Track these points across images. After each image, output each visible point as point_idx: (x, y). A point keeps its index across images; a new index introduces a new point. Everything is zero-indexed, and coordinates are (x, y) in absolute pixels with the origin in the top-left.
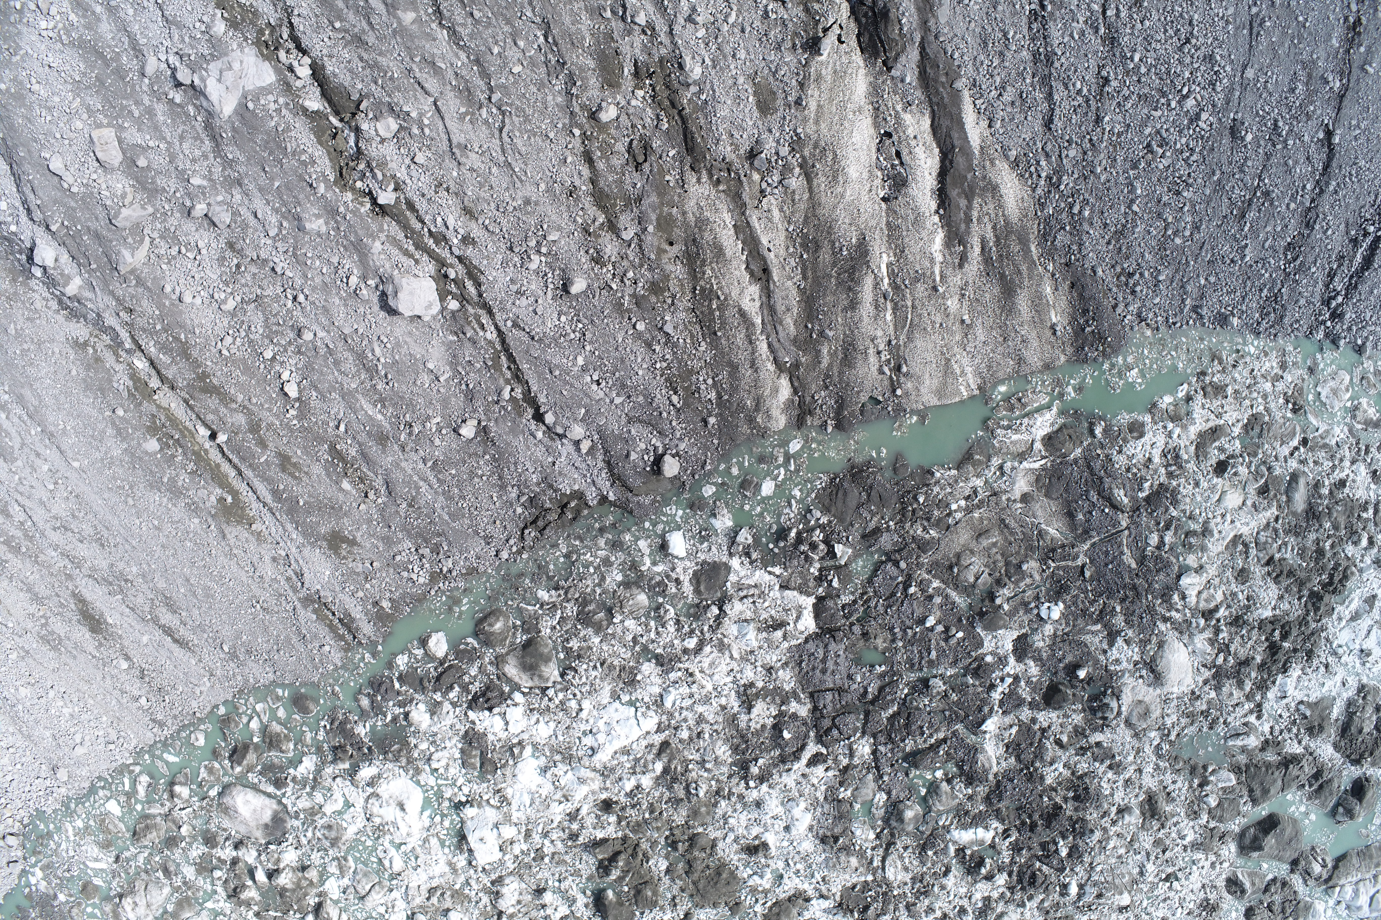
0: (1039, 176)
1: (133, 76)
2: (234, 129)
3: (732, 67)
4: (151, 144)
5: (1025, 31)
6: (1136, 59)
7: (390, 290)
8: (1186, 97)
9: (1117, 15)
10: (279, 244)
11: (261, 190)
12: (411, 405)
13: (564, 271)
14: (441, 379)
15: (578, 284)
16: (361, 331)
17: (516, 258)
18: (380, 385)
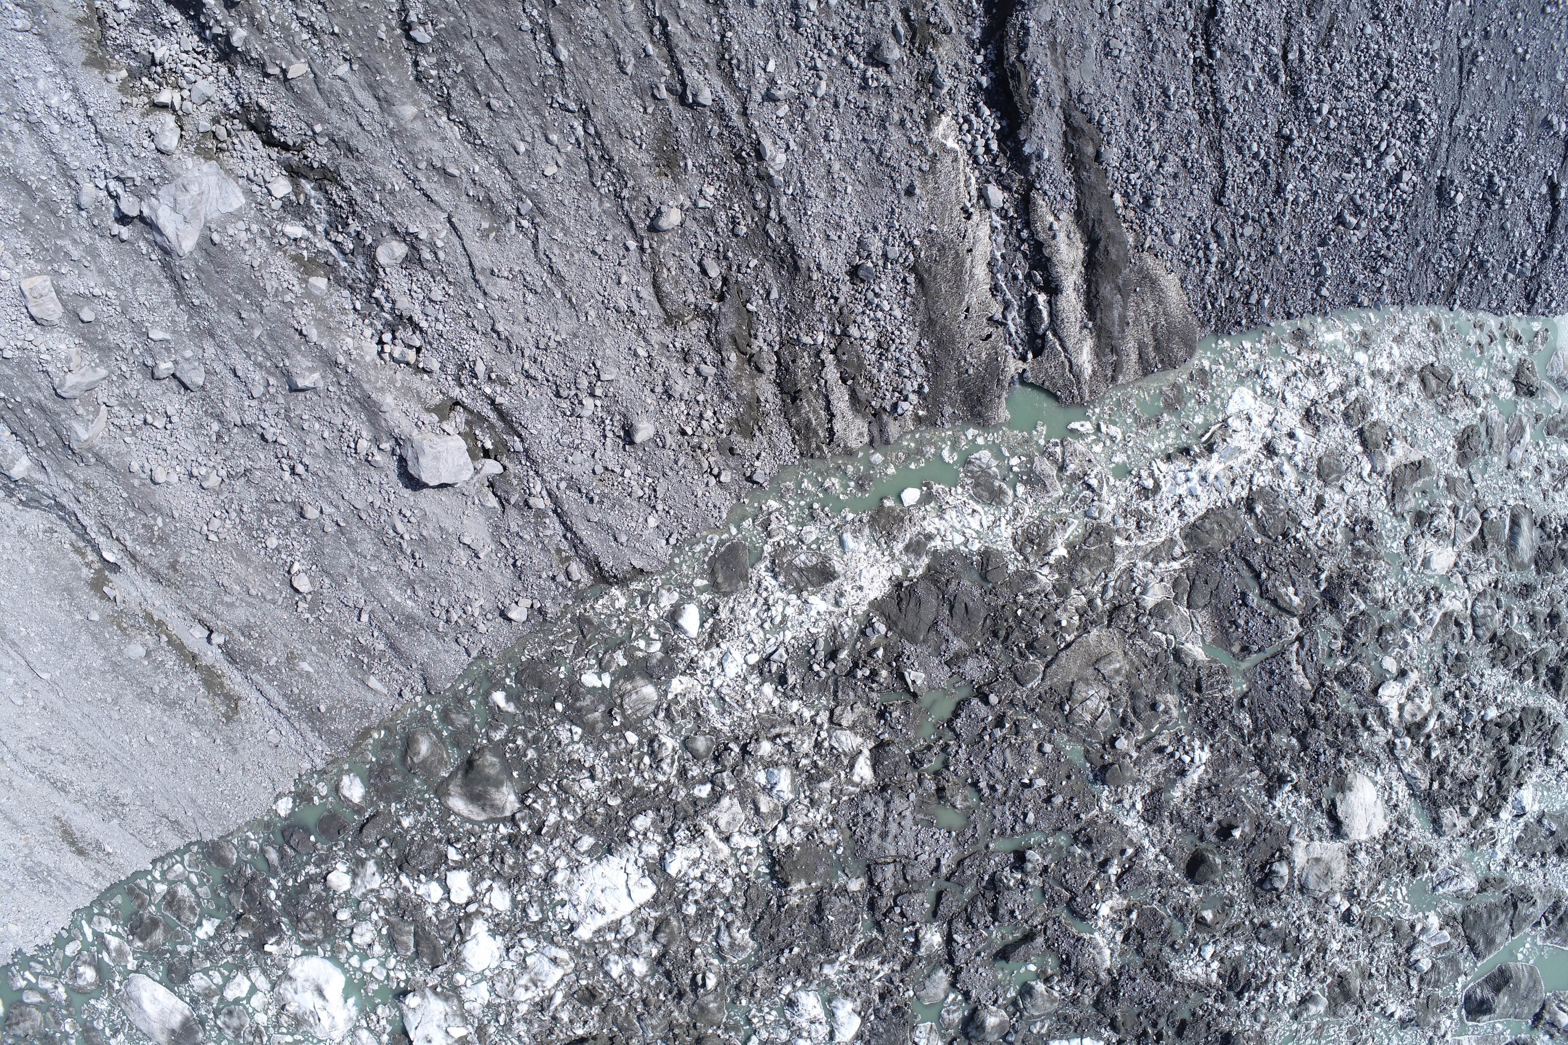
0: (1208, 262)
1: (66, 209)
2: (199, 269)
3: (824, 151)
4: (97, 292)
5: (1189, 85)
6: (1325, 109)
7: (409, 455)
8: (1386, 153)
9: (1301, 60)
10: (266, 406)
11: (238, 341)
12: (447, 587)
13: (625, 416)
14: (481, 555)
15: (644, 431)
16: (377, 504)
17: (565, 405)
18: (407, 566)
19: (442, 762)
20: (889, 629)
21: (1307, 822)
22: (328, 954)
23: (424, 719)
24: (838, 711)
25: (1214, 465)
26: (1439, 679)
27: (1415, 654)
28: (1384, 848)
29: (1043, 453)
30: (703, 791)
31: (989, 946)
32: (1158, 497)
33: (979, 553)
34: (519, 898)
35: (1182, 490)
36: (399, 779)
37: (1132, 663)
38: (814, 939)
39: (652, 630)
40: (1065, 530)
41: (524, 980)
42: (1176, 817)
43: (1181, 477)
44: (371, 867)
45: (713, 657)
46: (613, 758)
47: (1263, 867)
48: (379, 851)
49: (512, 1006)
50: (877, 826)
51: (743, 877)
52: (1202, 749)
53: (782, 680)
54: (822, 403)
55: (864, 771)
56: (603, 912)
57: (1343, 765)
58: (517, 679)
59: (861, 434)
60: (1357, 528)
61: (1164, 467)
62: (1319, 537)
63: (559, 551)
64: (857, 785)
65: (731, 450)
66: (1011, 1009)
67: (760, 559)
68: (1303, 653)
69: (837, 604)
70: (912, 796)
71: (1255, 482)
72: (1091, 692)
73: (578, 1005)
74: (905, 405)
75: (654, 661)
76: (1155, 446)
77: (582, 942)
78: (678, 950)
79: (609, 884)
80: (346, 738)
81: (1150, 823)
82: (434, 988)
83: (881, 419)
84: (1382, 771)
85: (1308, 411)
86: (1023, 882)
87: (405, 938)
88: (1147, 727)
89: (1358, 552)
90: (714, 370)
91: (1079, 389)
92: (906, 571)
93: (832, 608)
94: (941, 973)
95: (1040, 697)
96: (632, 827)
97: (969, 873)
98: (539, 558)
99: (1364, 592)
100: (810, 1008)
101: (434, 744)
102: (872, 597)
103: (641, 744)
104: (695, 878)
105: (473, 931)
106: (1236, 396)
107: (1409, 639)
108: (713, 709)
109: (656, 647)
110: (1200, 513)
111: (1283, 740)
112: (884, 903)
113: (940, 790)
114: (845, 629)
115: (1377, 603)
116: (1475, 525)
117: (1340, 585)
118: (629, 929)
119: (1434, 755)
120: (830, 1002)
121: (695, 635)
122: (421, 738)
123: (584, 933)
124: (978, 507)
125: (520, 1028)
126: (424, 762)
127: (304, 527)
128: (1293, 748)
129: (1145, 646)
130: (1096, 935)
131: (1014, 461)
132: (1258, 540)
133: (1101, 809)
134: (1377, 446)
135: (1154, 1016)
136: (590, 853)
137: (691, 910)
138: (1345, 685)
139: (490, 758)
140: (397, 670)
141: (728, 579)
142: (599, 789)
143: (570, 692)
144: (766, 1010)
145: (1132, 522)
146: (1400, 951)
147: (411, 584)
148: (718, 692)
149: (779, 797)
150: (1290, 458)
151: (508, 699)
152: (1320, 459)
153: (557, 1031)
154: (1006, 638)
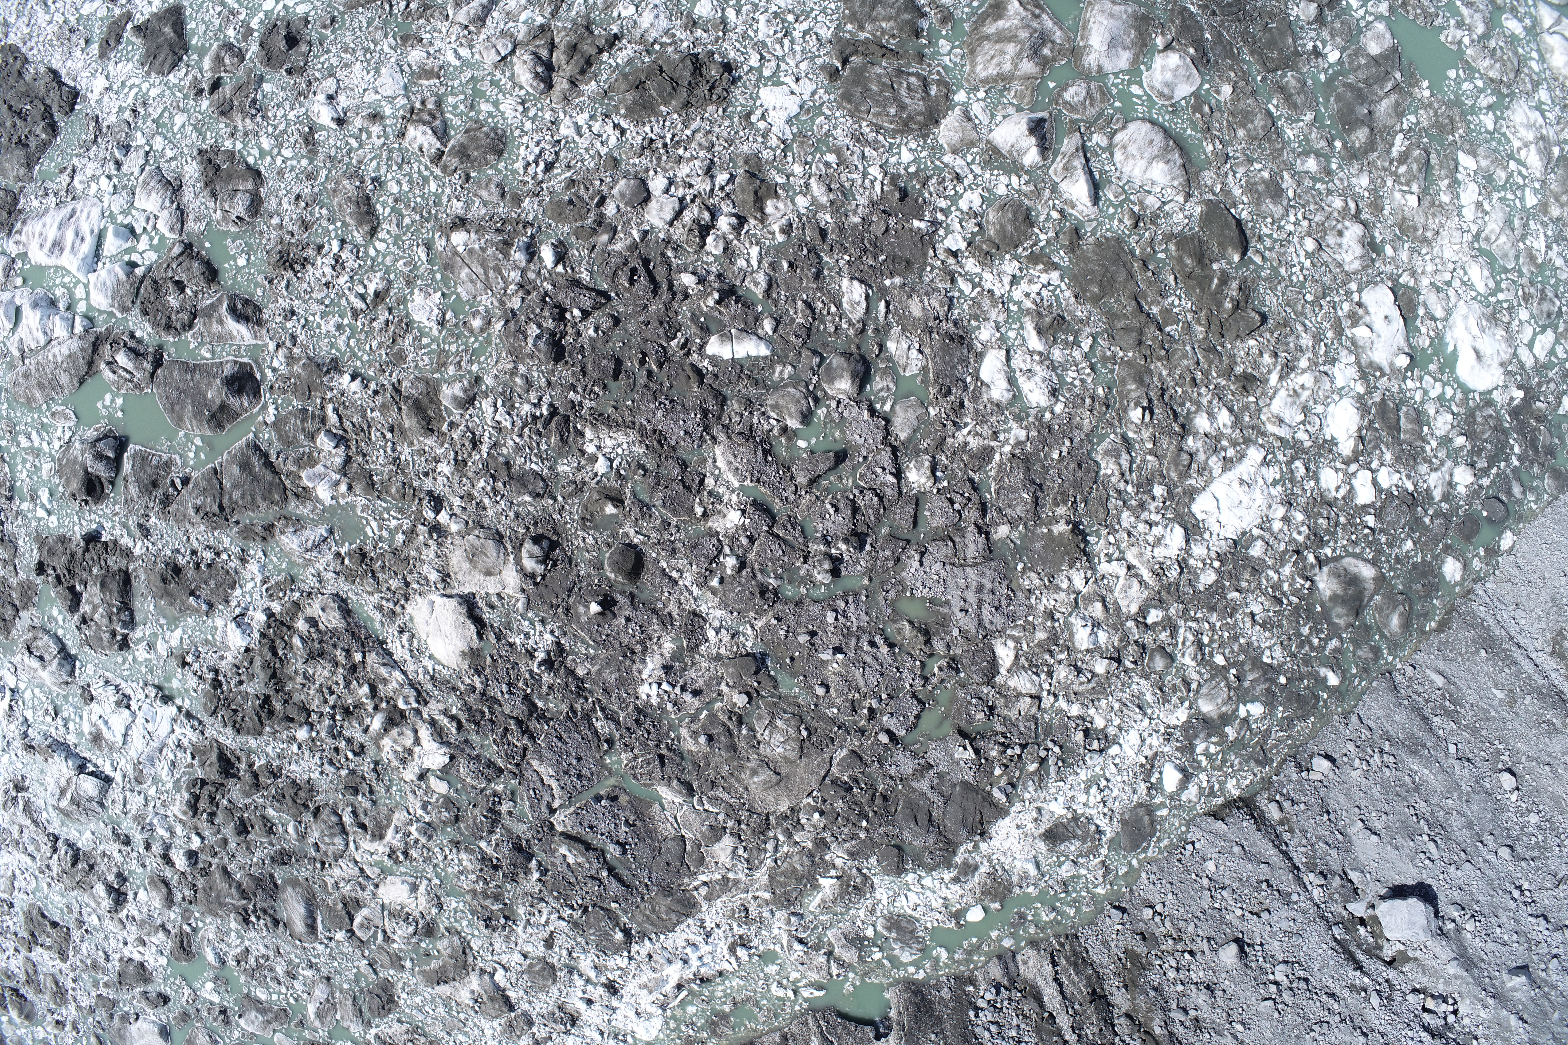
7: (1434, 923)
10: (1546, 951)
12: (1386, 788)
13: (1246, 965)
14: (1360, 824)
15: (1229, 954)
16: (1452, 868)
17: (1301, 973)
18: (1422, 806)
19: (1379, 609)
20: (989, 793)
21: (508, 615)
22: (1471, 396)
23: (1394, 647)
24: (1034, 710)
25: (674, 973)
26: (375, 770)
27: (411, 797)
28: (407, 584)
29: (850, 965)
30: (1154, 616)
31: (855, 468)
32: (730, 940)
33: (906, 870)
34: (1312, 483)
35: (704, 949)
36: (1414, 586)
37: (739, 780)
38: (1038, 467)
39: (1204, 763)
40: (823, 901)
41: (1305, 395)
42: (666, 621)
43: (705, 960)
44: (1437, 495)
45: (1151, 747)
46: (1235, 638)
47: (554, 565)
48: (1430, 512)
49: (1314, 364)
50: (988, 598)
51: (1112, 531)
52: (648, 696)
53: (1087, 732)
54: (1068, 992)
55: (1005, 653)
56: (1242, 481)
57: (477, 679)
58: (1317, 698)
59: (1025, 963)
60: (502, 921)
61: (726, 966)
62: (545, 912)
63: (1291, 831)
64: (1011, 637)
65: (1144, 938)
66: (819, 394)
67: (1111, 841)
68: (547, 798)
69: (1039, 810)
70: (955, 632)
71: (626, 960)
72: (780, 750)
73: (1255, 373)
74: (989, 996)
75: (1202, 735)
76: (736, 982)
77: (1256, 442)
78: (1167, 445)
79: (1236, 510)
80: (1460, 621)
81: (695, 613)
82: (1383, 374)
83: (1009, 980)
84: (426, 672)
85: (573, 1025)
86: (828, 544)
87: (1410, 426)
88: (712, 716)
89: (497, 898)
90: (1172, 1015)
91: (819, 1026)
92: (976, 847)
93: (1044, 805)
94: (903, 436)
95: (833, 740)
96: (1218, 571)
97: (888, 553)
98: (1310, 825)
99: (484, 859)
100: (1037, 391)
101: (1386, 625)
102: (1007, 820)
103: (1211, 654)
104: (1157, 524)
105: (1351, 443)
106: (654, 1033)
107: (420, 812)
108: (1149, 697)
109: (1200, 749)
110: (682, 926)
111: (555, 705)
112: (972, 515)
113: (928, 642)
114: (1031, 789)
115: (466, 849)
116: (362, 926)
117: (515, 866)
118: (1215, 463)
119: (366, 689)
120: (1014, 396)
121: (1167, 765)
122: (1398, 630)
123: (1255, 455)
124: (909, 912)
125: (1306, 341)
126: (1395, 607)
127: (1509, 836)
128: (540, 697)
129: (726, 796)
130: (737, 485)
131: (877, 956)
132: (614, 905)
133: (752, 627)
134: (491, 999)
135: (654, 386)
136: (1254, 539)
137: (1159, 490)
138: (490, 764)
139: (1341, 622)
140: (1419, 694)
141: (1138, 820)
142: (1247, 605)
143: (1274, 695)
144: (1077, 383)
145: (753, 913)
146: (360, 459)
147: (1417, 788)
148: (1145, 714)
149: (1084, 619)
150: (588, 981)
151: (1325, 679)
152: (554, 982)
153: (1273, 341)
154: (874, 795)
